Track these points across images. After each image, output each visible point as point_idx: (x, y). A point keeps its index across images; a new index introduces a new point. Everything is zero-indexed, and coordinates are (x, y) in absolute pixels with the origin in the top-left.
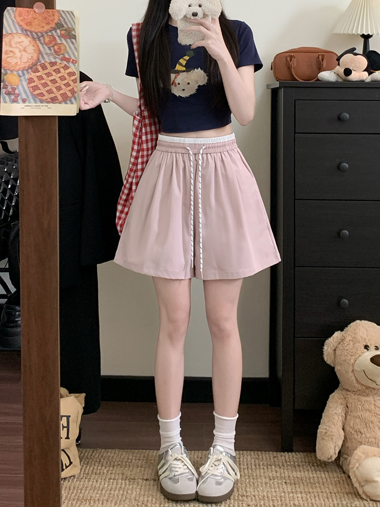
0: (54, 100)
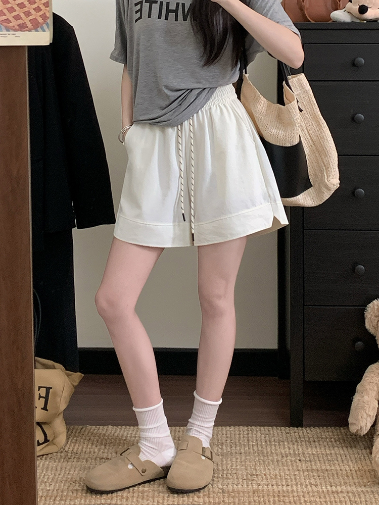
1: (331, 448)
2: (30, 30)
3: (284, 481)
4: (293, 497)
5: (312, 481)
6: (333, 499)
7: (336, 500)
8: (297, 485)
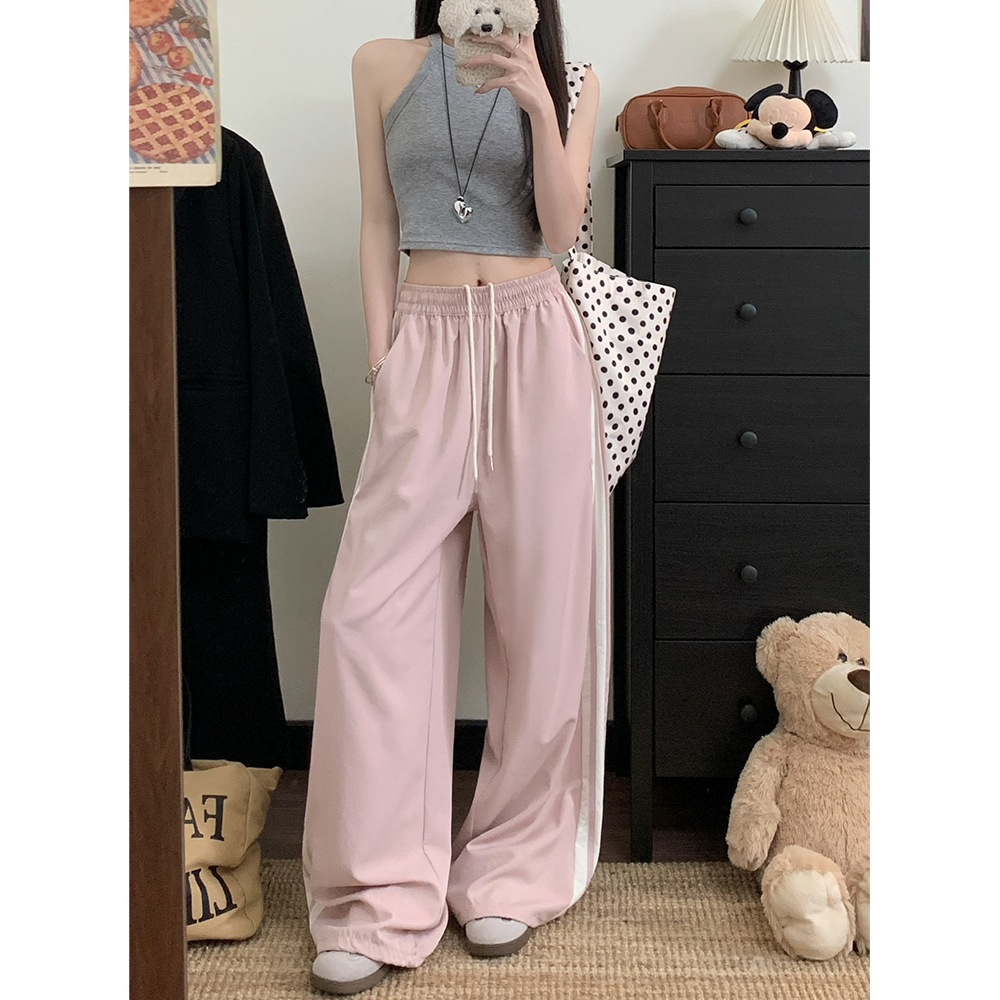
0: (171, 157)
1: (682, 900)
2: (183, 161)
3: (595, 958)
4: (607, 986)
5: (644, 959)
6: (675, 991)
7: (681, 991)
8: (615, 964)
